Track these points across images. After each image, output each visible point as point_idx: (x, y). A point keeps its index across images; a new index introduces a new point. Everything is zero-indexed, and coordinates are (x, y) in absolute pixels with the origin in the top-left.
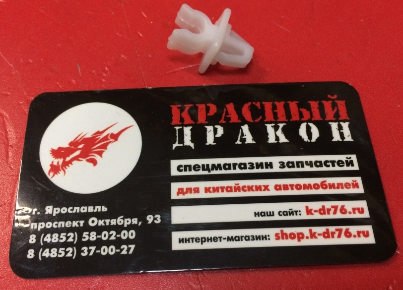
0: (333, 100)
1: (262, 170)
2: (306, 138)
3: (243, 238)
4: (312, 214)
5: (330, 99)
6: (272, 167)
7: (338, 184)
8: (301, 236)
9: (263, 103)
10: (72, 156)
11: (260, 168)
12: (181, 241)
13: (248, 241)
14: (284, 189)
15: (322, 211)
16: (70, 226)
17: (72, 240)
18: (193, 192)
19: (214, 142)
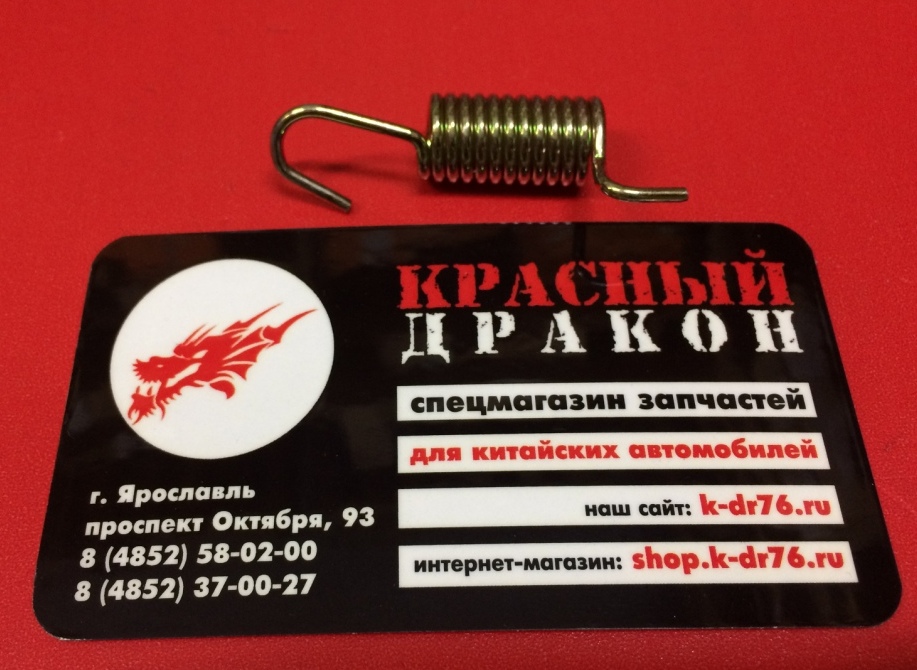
0: (757, 261)
1: (601, 411)
2: (697, 343)
3: (561, 564)
4: (715, 513)
5: (750, 259)
6: (622, 406)
7: (771, 448)
8: (690, 561)
9: (603, 264)
10: (180, 376)
11: (597, 406)
12: (419, 566)
13: (572, 571)
14: (651, 456)
15: (737, 506)
16: (171, 530)
17: (176, 562)
18: (447, 457)
19: (493, 349)
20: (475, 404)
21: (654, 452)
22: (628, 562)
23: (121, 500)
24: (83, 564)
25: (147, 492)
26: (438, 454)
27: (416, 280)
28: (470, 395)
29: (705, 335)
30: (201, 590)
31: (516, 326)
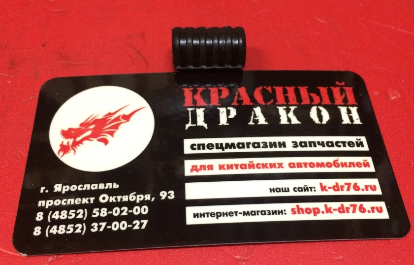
20: (219, 146)
21: (299, 165)
22: (289, 212)
23: (55, 191)
24: (37, 219)
25: (68, 187)
26: (203, 167)
27: (191, 94)
28: (217, 142)
29: (320, 117)
30: (94, 229)
31: (237, 113)
